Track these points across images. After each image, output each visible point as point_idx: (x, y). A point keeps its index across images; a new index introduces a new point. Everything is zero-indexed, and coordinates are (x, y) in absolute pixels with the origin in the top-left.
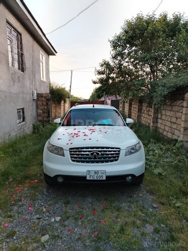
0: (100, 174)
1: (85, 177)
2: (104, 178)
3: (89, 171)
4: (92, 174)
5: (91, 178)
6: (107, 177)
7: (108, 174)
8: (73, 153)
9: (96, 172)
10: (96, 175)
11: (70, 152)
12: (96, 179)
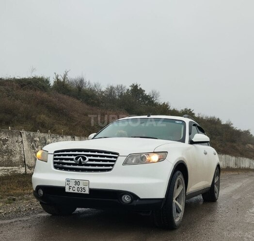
0: (81, 186)
1: (64, 188)
2: (87, 192)
3: (68, 181)
4: (72, 184)
5: (71, 191)
6: (91, 190)
7: (92, 187)
8: (57, 157)
9: (77, 183)
10: (77, 186)
11: (55, 155)
12: (76, 191)
